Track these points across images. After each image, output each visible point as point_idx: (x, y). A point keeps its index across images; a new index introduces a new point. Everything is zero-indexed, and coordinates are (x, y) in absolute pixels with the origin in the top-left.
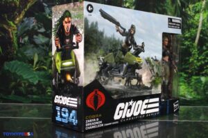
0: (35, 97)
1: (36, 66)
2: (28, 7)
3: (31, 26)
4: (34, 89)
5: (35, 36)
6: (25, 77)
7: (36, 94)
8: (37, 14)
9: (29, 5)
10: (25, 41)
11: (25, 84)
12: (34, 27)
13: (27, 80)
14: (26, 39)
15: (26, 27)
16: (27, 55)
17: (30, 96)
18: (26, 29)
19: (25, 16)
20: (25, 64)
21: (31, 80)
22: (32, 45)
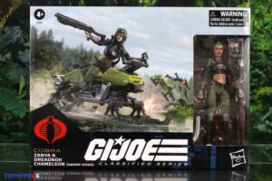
0: (20, 134)
1: (22, 93)
2: (10, 12)
3: (15, 38)
4: (20, 124)
5: (20, 52)
6: (7, 107)
7: (22, 132)
8: (22, 22)
9: (11, 10)
10: (6, 59)
11: (7, 117)
12: (19, 39)
13: (10, 111)
14: (9, 55)
15: (7, 39)
16: (10, 78)
17: (14, 134)
18: (8, 42)
19: (6, 25)
20: (7, 91)
21: (16, 113)
22: (17, 65)
